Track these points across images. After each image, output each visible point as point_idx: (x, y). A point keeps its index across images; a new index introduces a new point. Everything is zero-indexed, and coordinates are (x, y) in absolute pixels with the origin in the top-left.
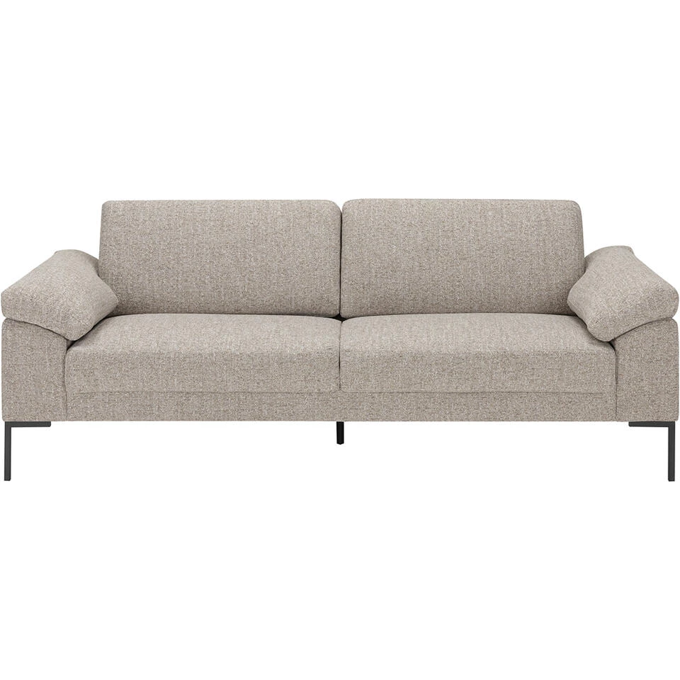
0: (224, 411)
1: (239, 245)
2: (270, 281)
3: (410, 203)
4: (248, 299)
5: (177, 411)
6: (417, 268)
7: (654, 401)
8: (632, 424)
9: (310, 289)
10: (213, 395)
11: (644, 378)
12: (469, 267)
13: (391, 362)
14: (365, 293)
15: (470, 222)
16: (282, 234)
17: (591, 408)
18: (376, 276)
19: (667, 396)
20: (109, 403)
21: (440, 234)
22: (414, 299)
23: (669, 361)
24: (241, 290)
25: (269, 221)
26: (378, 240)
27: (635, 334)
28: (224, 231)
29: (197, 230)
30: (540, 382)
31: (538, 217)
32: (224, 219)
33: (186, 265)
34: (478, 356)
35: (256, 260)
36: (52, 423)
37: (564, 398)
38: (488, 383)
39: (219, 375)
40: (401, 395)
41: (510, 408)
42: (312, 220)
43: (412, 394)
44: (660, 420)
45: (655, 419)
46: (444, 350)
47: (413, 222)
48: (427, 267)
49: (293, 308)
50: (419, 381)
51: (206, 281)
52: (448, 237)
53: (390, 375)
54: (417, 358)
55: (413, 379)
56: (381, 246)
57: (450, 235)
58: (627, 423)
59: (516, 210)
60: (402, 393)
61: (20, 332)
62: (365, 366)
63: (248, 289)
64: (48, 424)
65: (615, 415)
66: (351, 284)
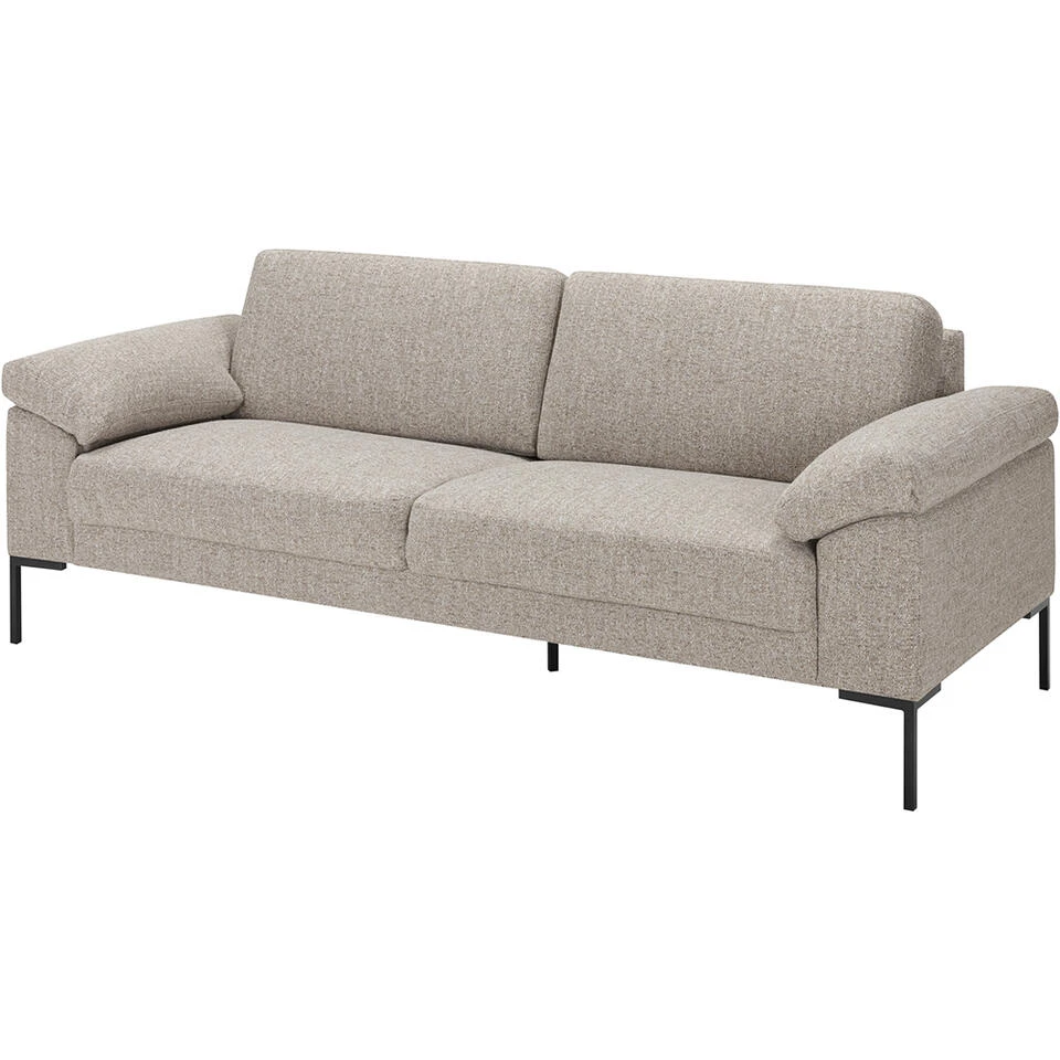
0: (260, 579)
1: (408, 328)
2: (441, 389)
3: (660, 283)
4: (409, 414)
5: (201, 569)
6: (648, 391)
7: (874, 659)
8: (844, 695)
9: (491, 408)
10: (247, 552)
11: (859, 615)
12: (726, 396)
13: (471, 531)
14: (569, 422)
15: (742, 322)
16: (468, 316)
17: (775, 654)
18: (586, 396)
19: (897, 654)
20: (121, 545)
21: (693, 337)
22: (639, 441)
23: (903, 591)
24: (400, 399)
25: (456, 294)
26: (598, 337)
27: (845, 534)
28: (393, 304)
29: (358, 300)
30: (687, 596)
31: (847, 320)
32: (398, 286)
33: (336, 352)
34: (595, 539)
35: (427, 353)
36: (68, 565)
37: (733, 631)
38: (610, 588)
39: (246, 522)
40: (493, 589)
41: (650, 636)
42: (514, 297)
43: (510, 590)
44: (887, 694)
45: (877, 693)
46: (548, 524)
47: (656, 315)
48: (663, 389)
49: (466, 433)
50: (510, 570)
51: (358, 379)
52: (703, 344)
53: (468, 553)
54: (507, 529)
55: (503, 566)
56: (601, 348)
57: (707, 340)
58: (836, 692)
59: (818, 305)
60: (496, 586)
61: (25, 426)
62: (435, 533)
63: (410, 397)
64: (62, 566)
65: (814, 674)
66: (551, 406)
